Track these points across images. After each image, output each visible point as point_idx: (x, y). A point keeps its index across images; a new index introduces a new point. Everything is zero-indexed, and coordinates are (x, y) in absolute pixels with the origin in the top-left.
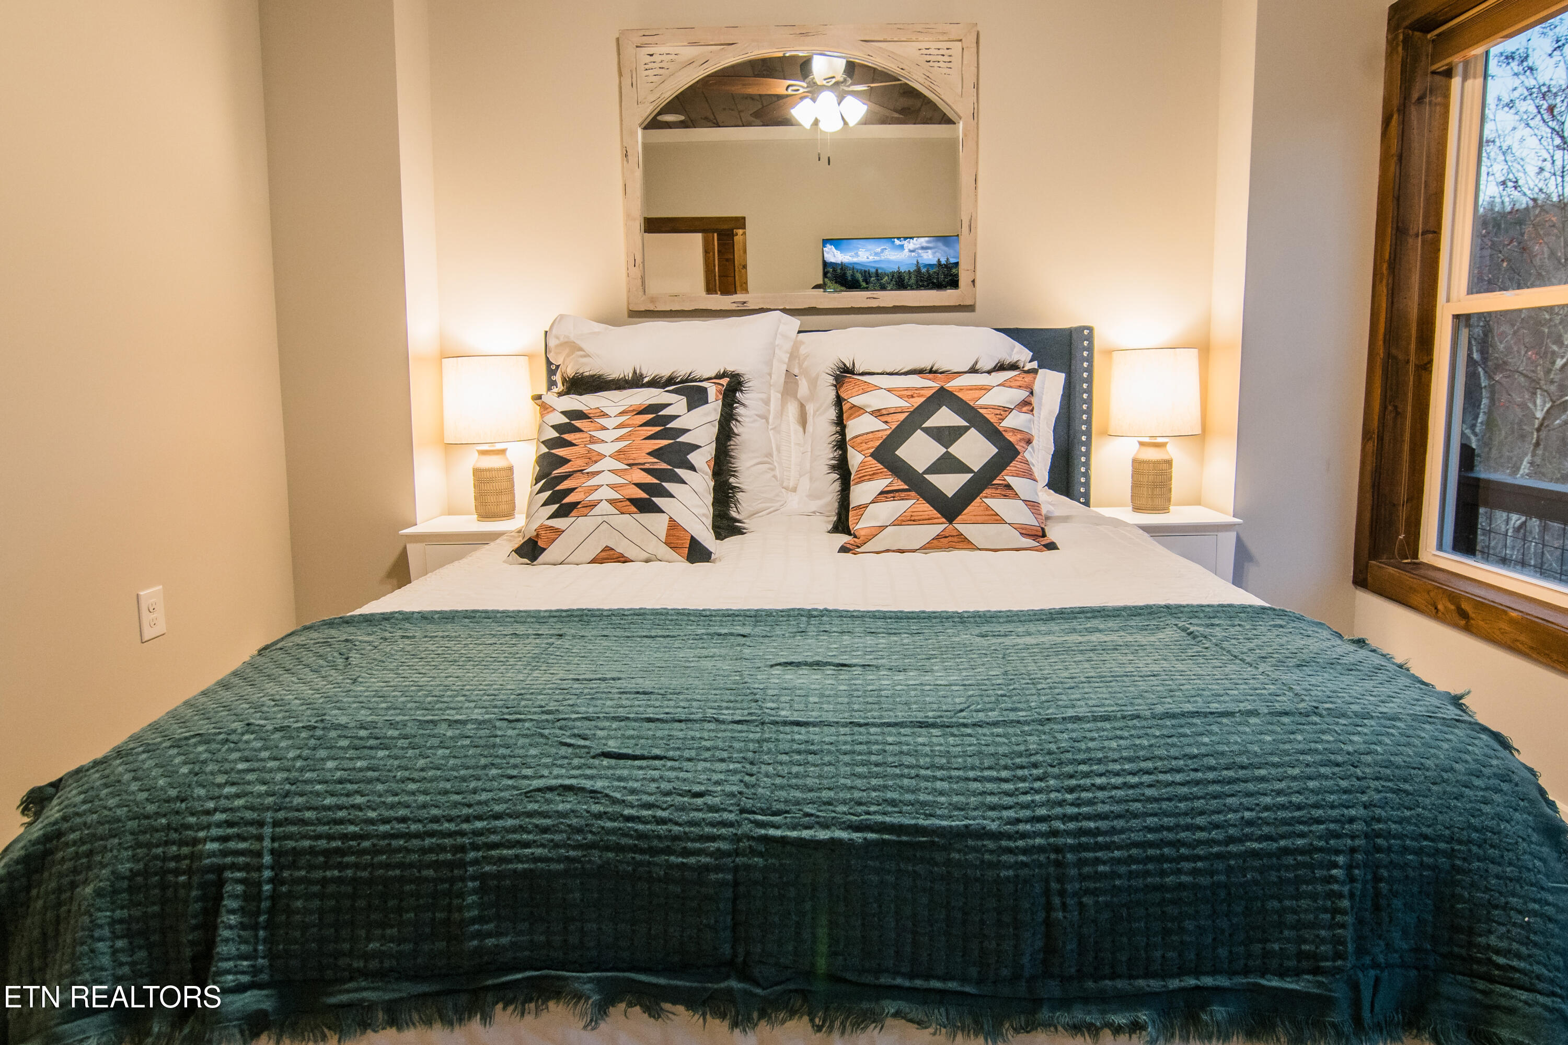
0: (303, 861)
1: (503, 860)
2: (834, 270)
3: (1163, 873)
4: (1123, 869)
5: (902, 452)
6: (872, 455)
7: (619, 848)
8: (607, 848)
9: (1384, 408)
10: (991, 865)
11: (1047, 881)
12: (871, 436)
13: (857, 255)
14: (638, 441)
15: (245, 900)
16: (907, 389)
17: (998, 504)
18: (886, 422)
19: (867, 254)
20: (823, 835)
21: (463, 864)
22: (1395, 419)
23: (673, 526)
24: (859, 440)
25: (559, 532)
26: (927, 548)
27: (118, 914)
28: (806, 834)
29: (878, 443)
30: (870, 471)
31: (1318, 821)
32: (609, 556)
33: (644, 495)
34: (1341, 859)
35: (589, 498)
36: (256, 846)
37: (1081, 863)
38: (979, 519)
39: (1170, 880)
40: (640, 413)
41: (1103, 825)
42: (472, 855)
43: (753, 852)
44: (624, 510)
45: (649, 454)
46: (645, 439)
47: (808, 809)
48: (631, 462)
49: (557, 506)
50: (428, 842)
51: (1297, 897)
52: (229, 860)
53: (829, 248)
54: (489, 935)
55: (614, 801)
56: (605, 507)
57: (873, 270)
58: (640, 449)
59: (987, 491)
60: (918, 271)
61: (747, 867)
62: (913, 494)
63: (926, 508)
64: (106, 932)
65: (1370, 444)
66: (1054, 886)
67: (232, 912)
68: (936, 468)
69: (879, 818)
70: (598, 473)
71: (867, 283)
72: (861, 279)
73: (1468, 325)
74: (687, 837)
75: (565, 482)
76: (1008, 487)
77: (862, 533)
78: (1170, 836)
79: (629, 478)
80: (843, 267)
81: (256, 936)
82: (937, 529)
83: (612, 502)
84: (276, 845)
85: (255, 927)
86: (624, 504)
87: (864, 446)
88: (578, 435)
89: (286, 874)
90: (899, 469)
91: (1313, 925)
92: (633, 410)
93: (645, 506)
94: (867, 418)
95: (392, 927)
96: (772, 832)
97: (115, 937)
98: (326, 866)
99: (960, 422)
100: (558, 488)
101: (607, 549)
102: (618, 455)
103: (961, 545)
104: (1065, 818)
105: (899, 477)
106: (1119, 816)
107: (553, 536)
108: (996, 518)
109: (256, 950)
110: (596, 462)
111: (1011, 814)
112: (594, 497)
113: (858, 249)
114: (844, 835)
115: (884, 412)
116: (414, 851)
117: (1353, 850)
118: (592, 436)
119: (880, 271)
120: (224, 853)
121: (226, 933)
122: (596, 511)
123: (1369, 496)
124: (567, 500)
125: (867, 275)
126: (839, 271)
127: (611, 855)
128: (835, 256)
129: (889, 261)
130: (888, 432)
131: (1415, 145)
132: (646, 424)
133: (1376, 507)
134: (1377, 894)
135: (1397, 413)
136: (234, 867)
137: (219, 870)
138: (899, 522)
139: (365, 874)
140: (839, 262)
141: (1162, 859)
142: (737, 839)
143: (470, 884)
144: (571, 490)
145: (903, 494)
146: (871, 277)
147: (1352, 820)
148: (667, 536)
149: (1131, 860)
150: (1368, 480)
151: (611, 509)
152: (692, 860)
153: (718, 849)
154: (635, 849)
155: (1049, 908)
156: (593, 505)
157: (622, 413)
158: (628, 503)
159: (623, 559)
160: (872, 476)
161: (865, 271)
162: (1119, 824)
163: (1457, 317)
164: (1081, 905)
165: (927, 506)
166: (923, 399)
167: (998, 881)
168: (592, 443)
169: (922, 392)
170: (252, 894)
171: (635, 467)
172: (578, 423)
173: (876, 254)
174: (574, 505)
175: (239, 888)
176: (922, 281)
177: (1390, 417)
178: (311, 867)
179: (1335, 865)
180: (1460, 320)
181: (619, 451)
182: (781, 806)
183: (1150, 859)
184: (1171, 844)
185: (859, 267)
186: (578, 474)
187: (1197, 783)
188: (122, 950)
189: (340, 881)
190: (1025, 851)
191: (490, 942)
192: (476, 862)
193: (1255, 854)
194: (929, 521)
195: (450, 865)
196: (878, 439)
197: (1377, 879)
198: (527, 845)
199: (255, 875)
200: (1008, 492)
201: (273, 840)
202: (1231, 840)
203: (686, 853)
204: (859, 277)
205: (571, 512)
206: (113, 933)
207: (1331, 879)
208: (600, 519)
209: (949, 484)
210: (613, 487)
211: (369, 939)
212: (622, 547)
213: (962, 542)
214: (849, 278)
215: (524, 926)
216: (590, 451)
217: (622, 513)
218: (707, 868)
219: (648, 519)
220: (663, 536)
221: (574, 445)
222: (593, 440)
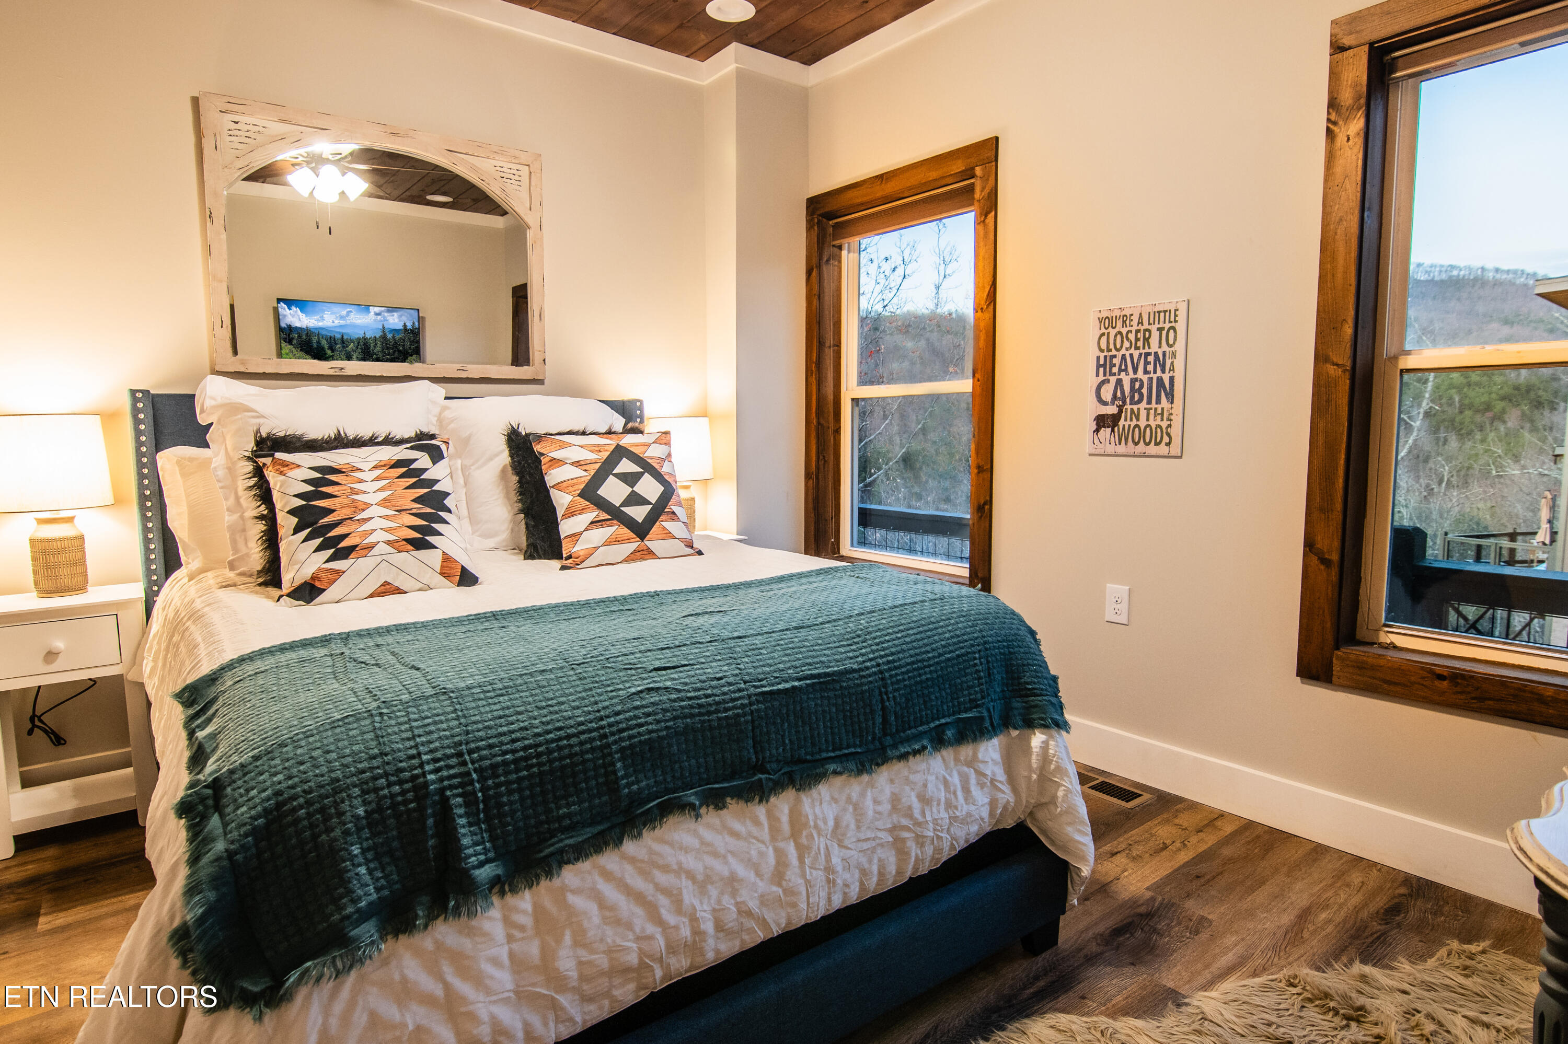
0: (500, 771)
1: (631, 737)
2: (300, 337)
3: (920, 675)
4: (906, 677)
5: (601, 492)
6: (579, 495)
7: (692, 716)
8: (685, 717)
9: (818, 458)
10: (858, 685)
11: (879, 689)
12: (575, 481)
13: (322, 319)
14: (400, 491)
15: (466, 807)
16: (594, 446)
17: (669, 525)
18: (585, 470)
19: (333, 317)
20: (788, 685)
21: (608, 746)
22: (824, 465)
23: (447, 558)
24: (565, 484)
25: (339, 573)
26: (629, 559)
27: (365, 845)
28: (780, 687)
29: (582, 486)
30: (580, 507)
31: (966, 641)
32: (387, 590)
33: (419, 536)
34: (977, 655)
35: (366, 541)
36: (462, 769)
37: (891, 676)
38: (660, 537)
39: (924, 677)
40: (392, 467)
41: (895, 657)
42: (611, 739)
43: (758, 702)
44: (401, 549)
45: (414, 501)
46: (406, 488)
47: (775, 675)
48: (399, 508)
49: (332, 551)
50: (583, 737)
51: (966, 675)
52: (446, 783)
53: (283, 309)
54: (633, 783)
55: (679, 691)
56: (382, 548)
57: (338, 336)
58: (404, 497)
59: (663, 517)
60: (384, 337)
61: (758, 710)
62: (615, 522)
63: (625, 531)
64: (361, 860)
65: (811, 482)
66: (883, 690)
67: (460, 816)
68: (627, 503)
69: (809, 672)
70: (369, 519)
71: (333, 351)
72: (326, 347)
73: (858, 405)
74: (724, 701)
75: (336, 529)
76: (673, 513)
77: (581, 553)
78: (919, 658)
79: (400, 521)
80: (308, 332)
81: (481, 829)
82: (633, 546)
83: (388, 543)
84: (477, 765)
85: (477, 823)
86: (401, 543)
87: (571, 489)
88: (336, 488)
89: (490, 782)
90: (602, 504)
91: (972, 687)
92: (385, 465)
93: (420, 544)
94: (567, 467)
95: (572, 796)
96: (764, 689)
97: (367, 862)
98: (517, 770)
99: (636, 469)
100: (329, 535)
101: (386, 583)
102: (385, 503)
103: (648, 557)
104: (882, 657)
105: (604, 511)
106: (899, 653)
107: (333, 577)
108: (670, 536)
109: (483, 838)
110: (363, 510)
111: (860, 659)
112: (371, 539)
113: (323, 311)
114: (796, 684)
115: (582, 463)
116: (576, 745)
117: (980, 651)
118: (351, 488)
119: (345, 337)
120: (441, 780)
121: (463, 831)
122: (375, 551)
123: (812, 515)
124: (342, 545)
125: (332, 341)
126: (304, 337)
127: (688, 720)
128: (296, 318)
129: (354, 326)
130: (589, 478)
131: (826, 290)
132: (402, 476)
133: (817, 523)
134: (989, 668)
135: (825, 461)
136: (451, 787)
137: (442, 791)
138: (607, 543)
139: (546, 768)
140: (304, 327)
141: (918, 669)
142: (749, 696)
143: (616, 756)
144: (346, 536)
145: (608, 523)
146: (336, 344)
147: (976, 638)
148: (442, 567)
149: (908, 672)
150: (811, 506)
151: (389, 549)
152: (730, 713)
153: (742, 704)
154: (700, 714)
155: (882, 701)
156: (371, 547)
157: (376, 467)
158: (404, 543)
159: (399, 591)
160: (582, 511)
161: (331, 337)
162: (901, 656)
163: (853, 400)
164: (894, 697)
165: (626, 530)
166: (608, 453)
167: (863, 692)
168: (353, 494)
169: (606, 448)
170: (470, 801)
171: (404, 513)
172: (332, 477)
173: (342, 318)
174: (352, 548)
175: (459, 800)
176: (387, 348)
177: (821, 463)
178: (506, 773)
179: (975, 659)
180: (855, 401)
181: (384, 500)
182: (763, 676)
183: (914, 669)
184: (920, 661)
185: (324, 333)
186: (349, 521)
187: (921, 632)
188: (376, 869)
189: (531, 776)
190: (870, 676)
191: (635, 787)
192: (615, 742)
193: (949, 660)
194: (628, 540)
195: (602, 748)
196: (582, 483)
197: (988, 662)
198: (641, 725)
199: (469, 788)
200: (674, 517)
201: (473, 762)
202: (940, 655)
203: (726, 710)
204: (324, 343)
205: (349, 555)
206: (366, 859)
207: (975, 665)
208: (379, 559)
209: (639, 513)
210: (387, 530)
211: (559, 808)
212: (399, 581)
213: (648, 554)
214: (315, 345)
215: (650, 774)
216: (354, 501)
217: (400, 552)
218: (738, 715)
219: (423, 554)
220: (438, 569)
221: (335, 496)
222: (354, 492)
